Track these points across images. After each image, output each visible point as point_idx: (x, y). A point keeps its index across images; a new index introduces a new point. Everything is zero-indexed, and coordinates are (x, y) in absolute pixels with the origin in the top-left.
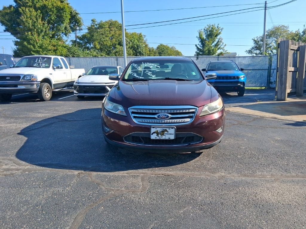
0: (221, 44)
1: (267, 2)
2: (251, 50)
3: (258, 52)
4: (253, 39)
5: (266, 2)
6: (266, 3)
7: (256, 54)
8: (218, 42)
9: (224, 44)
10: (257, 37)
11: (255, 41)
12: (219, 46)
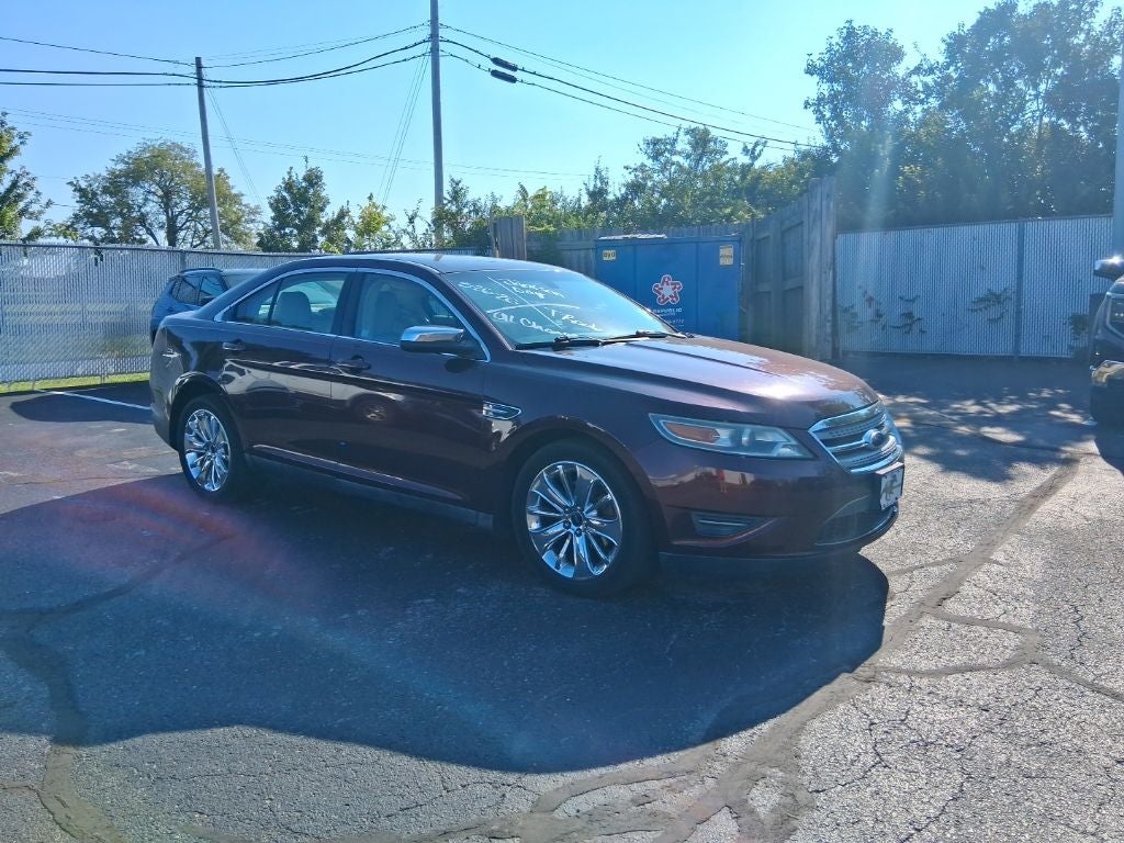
0: (31, 195)
1: (204, 63)
2: (73, 223)
3: (99, 232)
4: (71, 183)
5: (198, 60)
6: (199, 66)
7: (91, 238)
8: (14, 185)
9: (43, 201)
10: (88, 176)
11: (80, 190)
12: (21, 205)
